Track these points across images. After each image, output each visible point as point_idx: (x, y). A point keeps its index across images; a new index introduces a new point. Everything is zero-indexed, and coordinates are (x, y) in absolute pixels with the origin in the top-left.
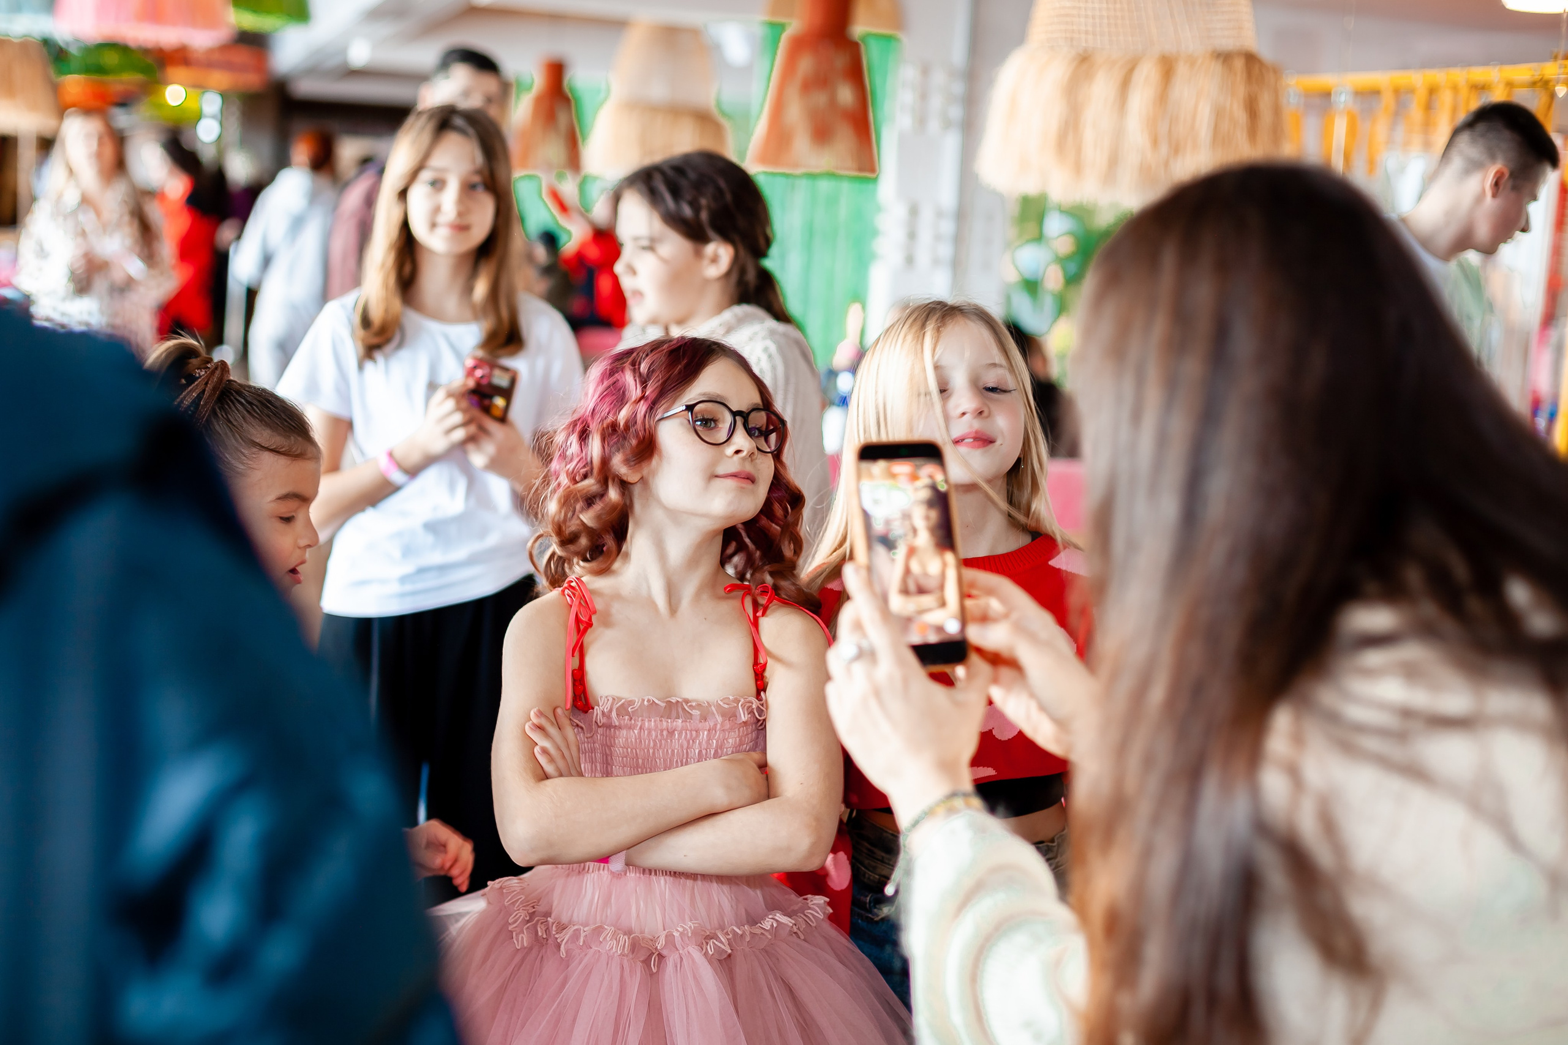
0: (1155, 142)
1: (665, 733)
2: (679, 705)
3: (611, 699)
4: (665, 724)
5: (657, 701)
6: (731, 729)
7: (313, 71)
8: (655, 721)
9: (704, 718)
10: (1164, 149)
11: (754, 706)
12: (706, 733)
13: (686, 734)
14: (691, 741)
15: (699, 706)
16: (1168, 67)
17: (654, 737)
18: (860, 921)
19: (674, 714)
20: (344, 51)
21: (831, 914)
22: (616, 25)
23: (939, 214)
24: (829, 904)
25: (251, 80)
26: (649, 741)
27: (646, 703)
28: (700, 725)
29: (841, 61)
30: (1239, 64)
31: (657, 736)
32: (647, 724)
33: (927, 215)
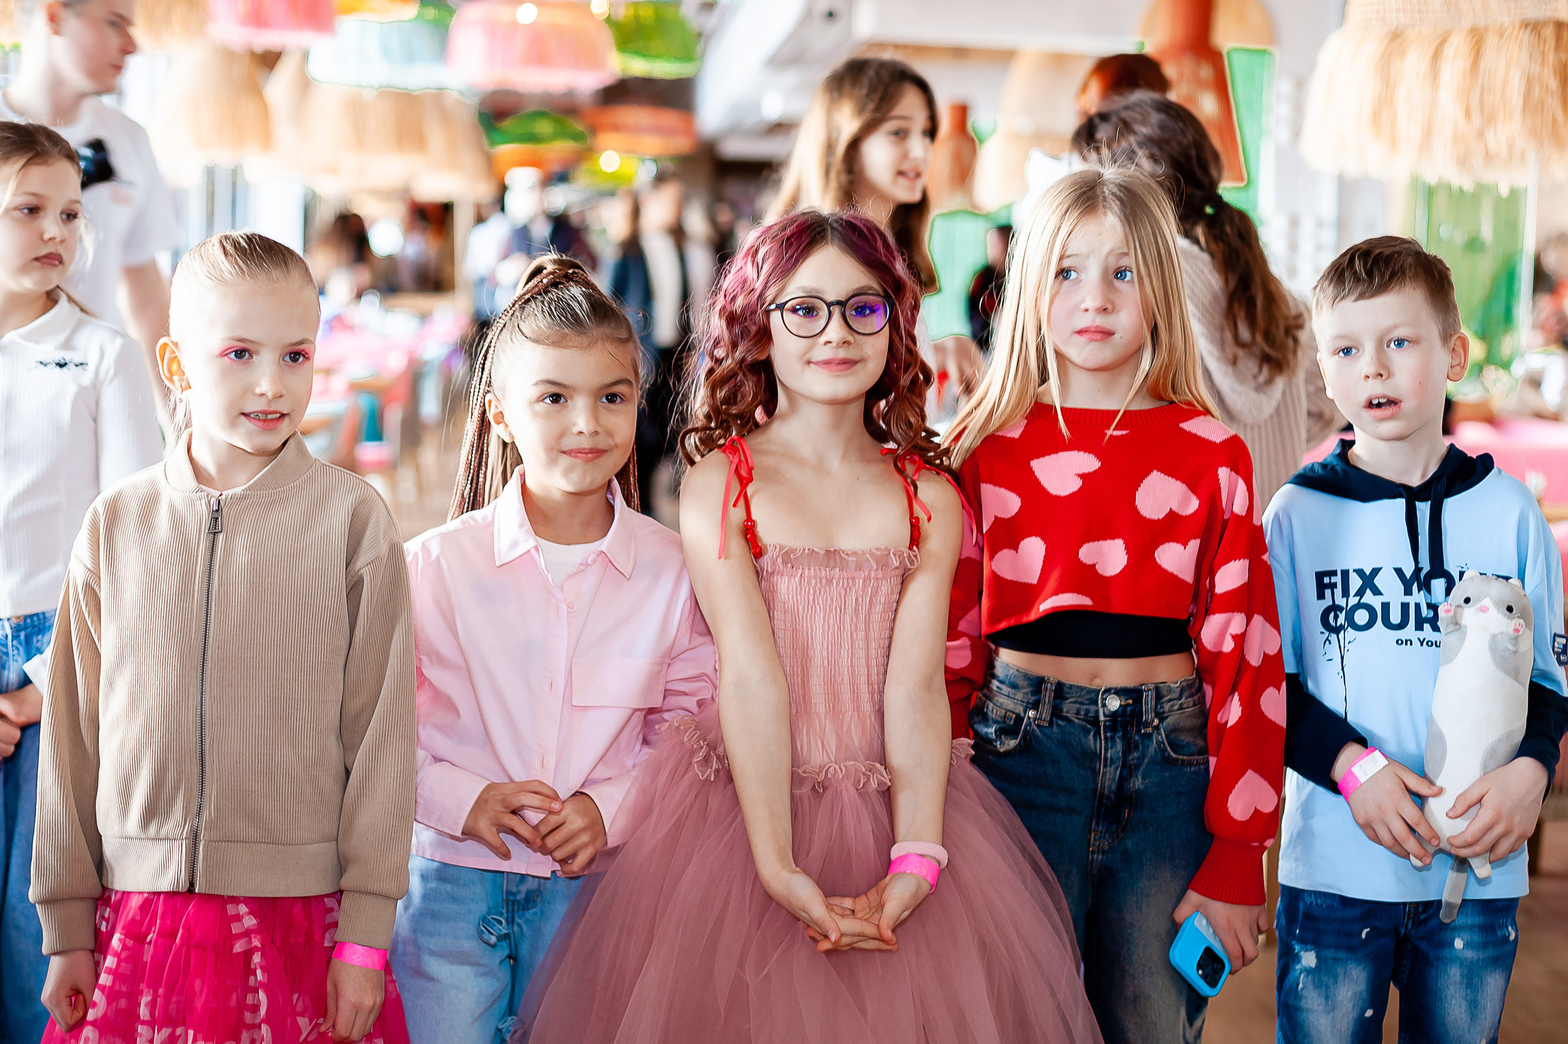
0: (1468, 113)
1: (824, 581)
2: (837, 553)
3: (778, 548)
4: (824, 573)
5: (816, 550)
6: (884, 578)
7: (734, 130)
8: (815, 570)
9: (859, 568)
10: (1477, 120)
11: (905, 555)
12: (861, 581)
13: (843, 581)
14: (848, 590)
15: (855, 553)
16: (1478, 39)
17: (813, 585)
18: (990, 757)
19: (832, 563)
20: (757, 107)
21: (974, 756)
22: (1004, 57)
23: (1320, 224)
24: (973, 747)
25: (681, 144)
26: (809, 589)
27: (806, 551)
28: (856, 574)
29: (1206, 72)
30: (1549, 32)
31: (816, 584)
32: (807, 571)
33: (1307, 226)
